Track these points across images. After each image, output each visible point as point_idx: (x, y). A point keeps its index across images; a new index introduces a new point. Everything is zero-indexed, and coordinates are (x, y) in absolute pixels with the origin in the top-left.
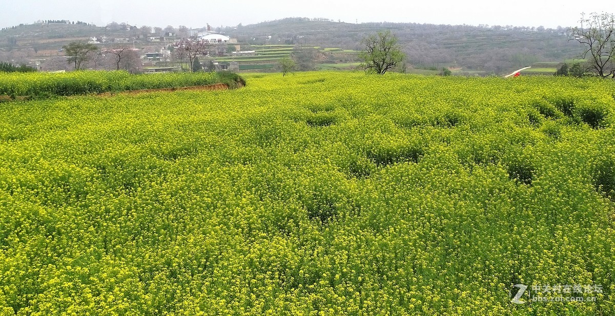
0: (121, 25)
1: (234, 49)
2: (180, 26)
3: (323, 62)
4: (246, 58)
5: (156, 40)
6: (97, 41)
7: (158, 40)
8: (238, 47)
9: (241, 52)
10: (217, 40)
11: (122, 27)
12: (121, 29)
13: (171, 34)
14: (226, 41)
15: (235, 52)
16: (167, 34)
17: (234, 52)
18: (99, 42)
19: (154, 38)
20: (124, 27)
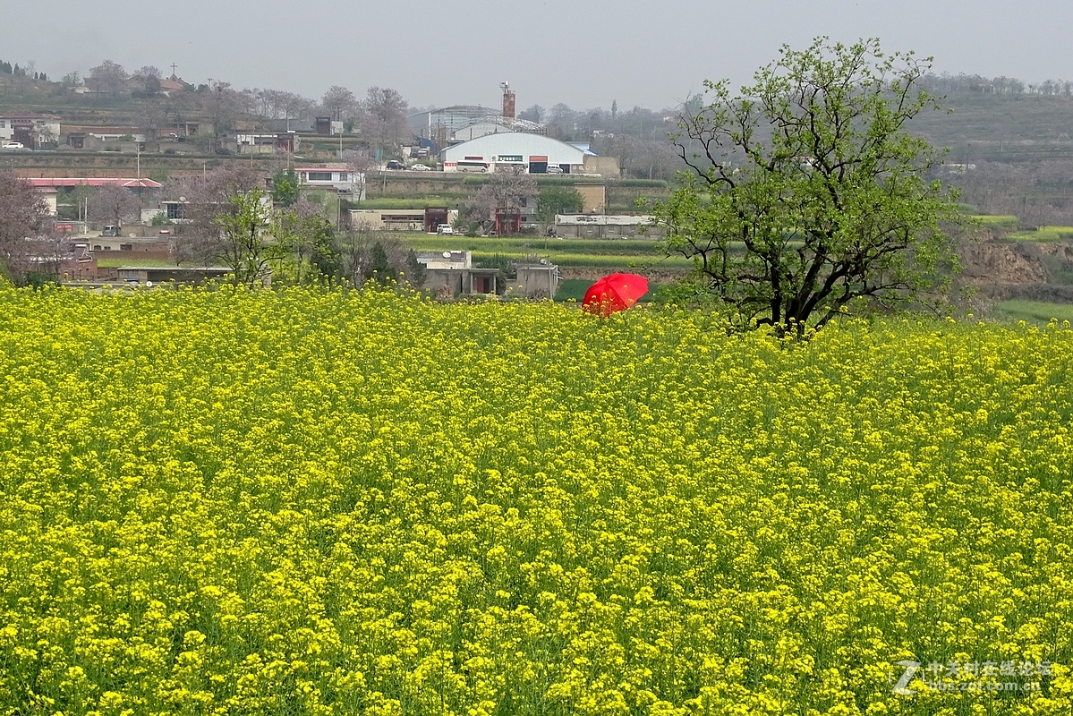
0: (137, 78)
1: (573, 205)
2: (373, 91)
3: (1013, 294)
4: (617, 249)
5: (256, 150)
6: (15, 138)
7: (266, 150)
8: (594, 198)
9: (601, 220)
10: (526, 161)
11: (141, 87)
12: (136, 94)
13: (337, 126)
14: (566, 168)
15: (572, 219)
16: (323, 125)
17: (564, 219)
18: (20, 146)
19: (250, 139)
20: (150, 86)
